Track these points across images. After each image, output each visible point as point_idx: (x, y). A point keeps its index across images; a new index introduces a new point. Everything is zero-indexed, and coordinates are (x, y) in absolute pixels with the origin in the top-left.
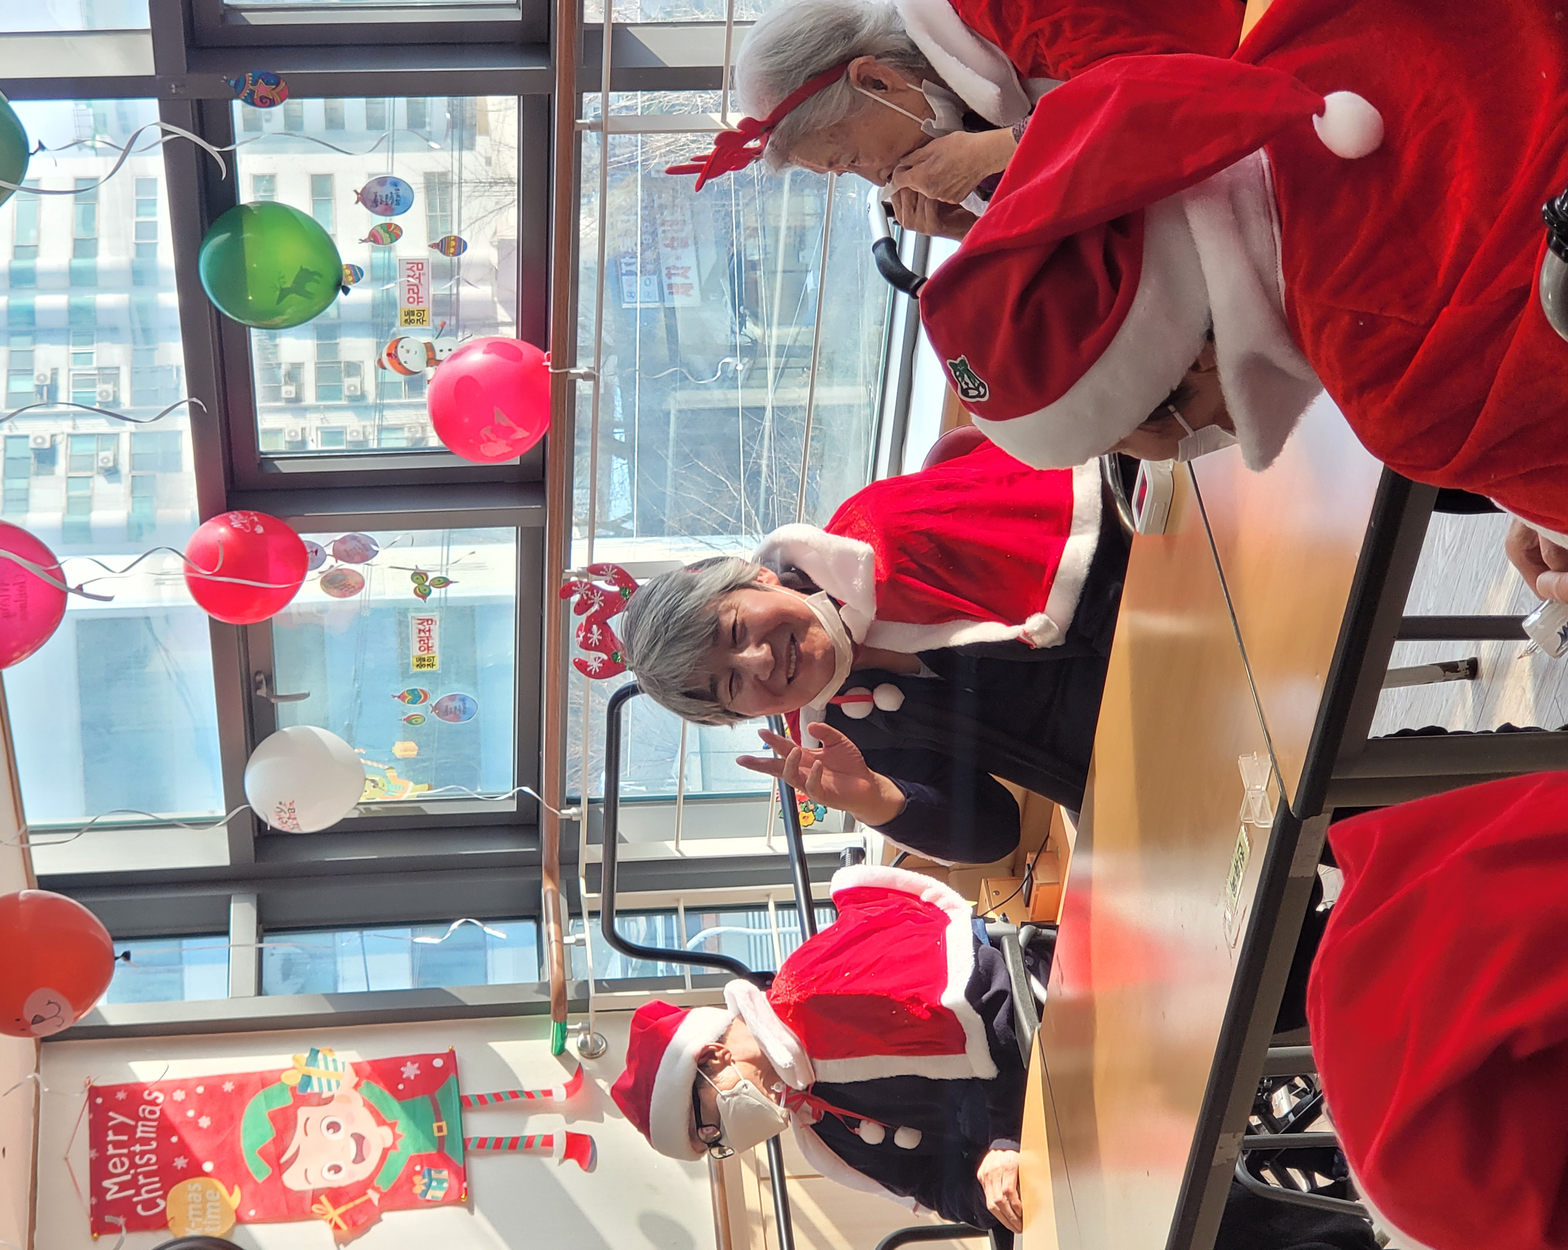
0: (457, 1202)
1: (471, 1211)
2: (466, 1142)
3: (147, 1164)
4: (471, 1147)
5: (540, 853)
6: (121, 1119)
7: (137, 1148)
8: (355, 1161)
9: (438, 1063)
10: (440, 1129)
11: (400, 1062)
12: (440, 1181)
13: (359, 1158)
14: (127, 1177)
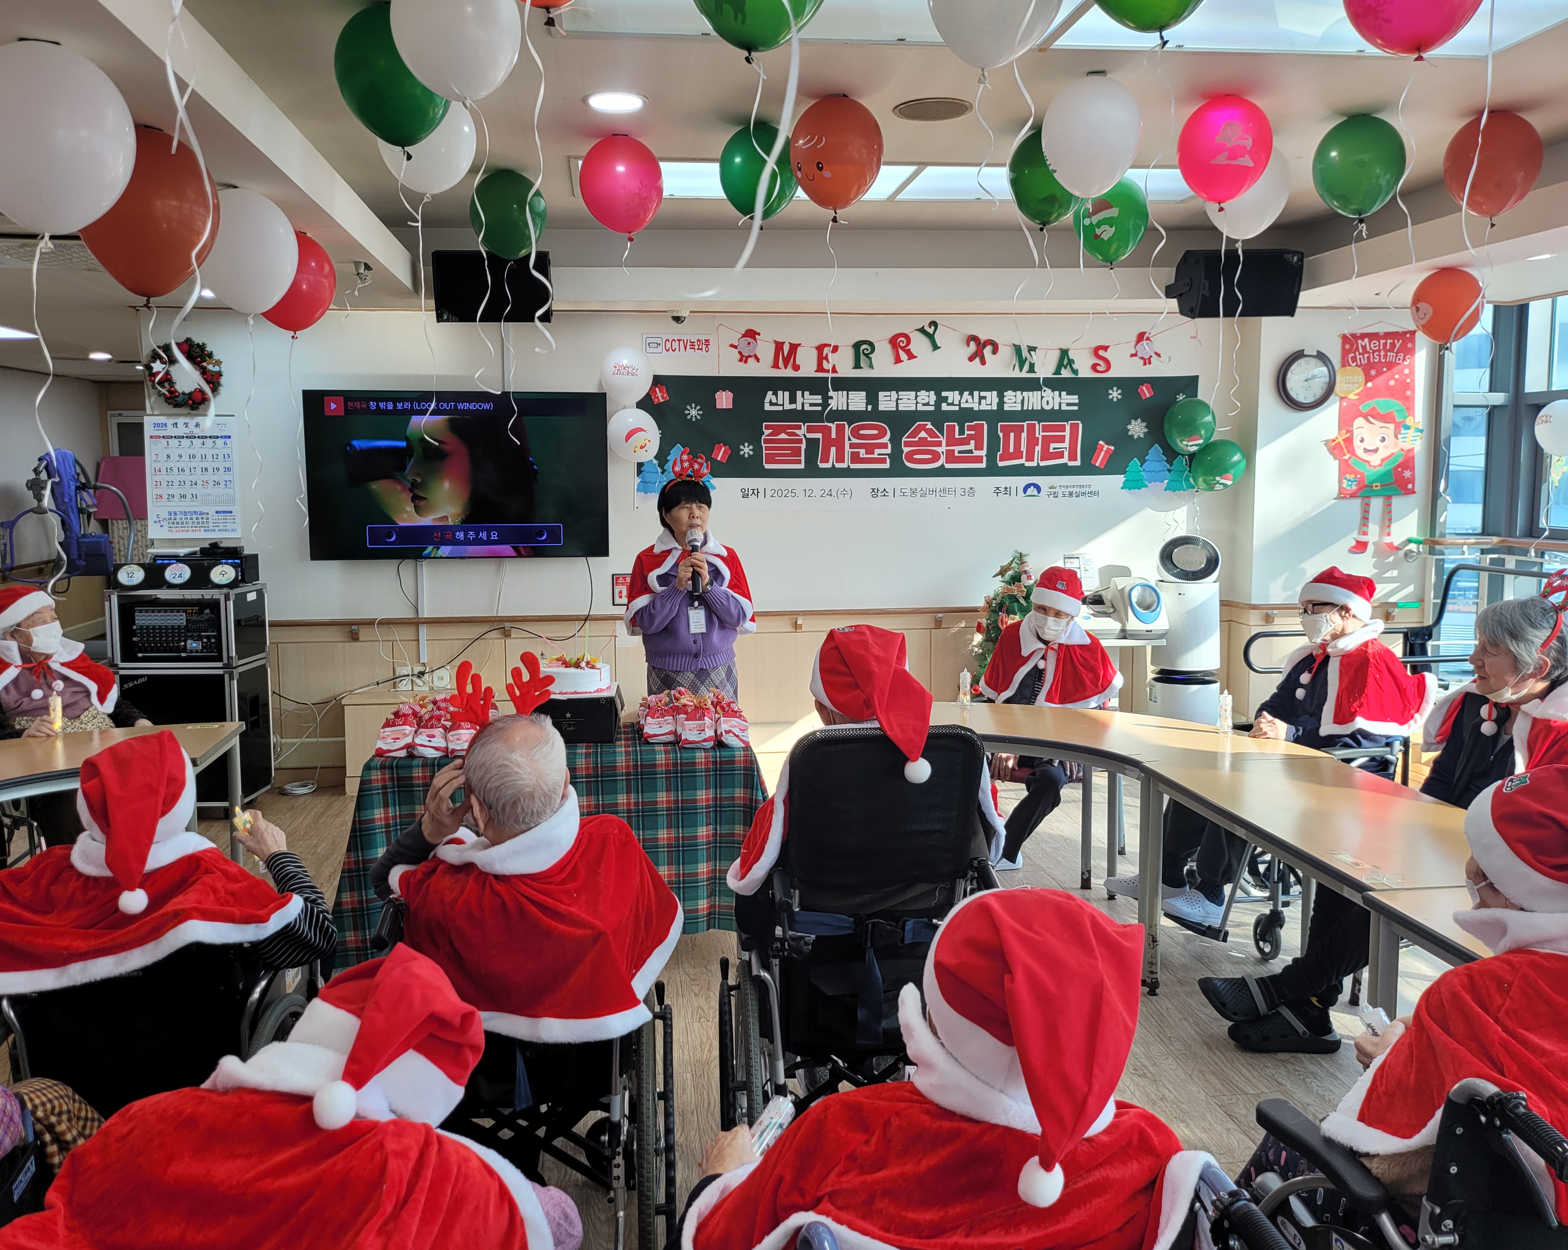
0: (1340, 493)
1: (1335, 499)
2: (1369, 497)
3: (1374, 358)
4: (1367, 500)
5: (1515, 537)
6: (1398, 346)
7: (1382, 353)
8: (1365, 449)
9: (1410, 486)
10: (1377, 486)
11: (1412, 469)
12: (1351, 486)
13: (1366, 451)
14: (1368, 349)
